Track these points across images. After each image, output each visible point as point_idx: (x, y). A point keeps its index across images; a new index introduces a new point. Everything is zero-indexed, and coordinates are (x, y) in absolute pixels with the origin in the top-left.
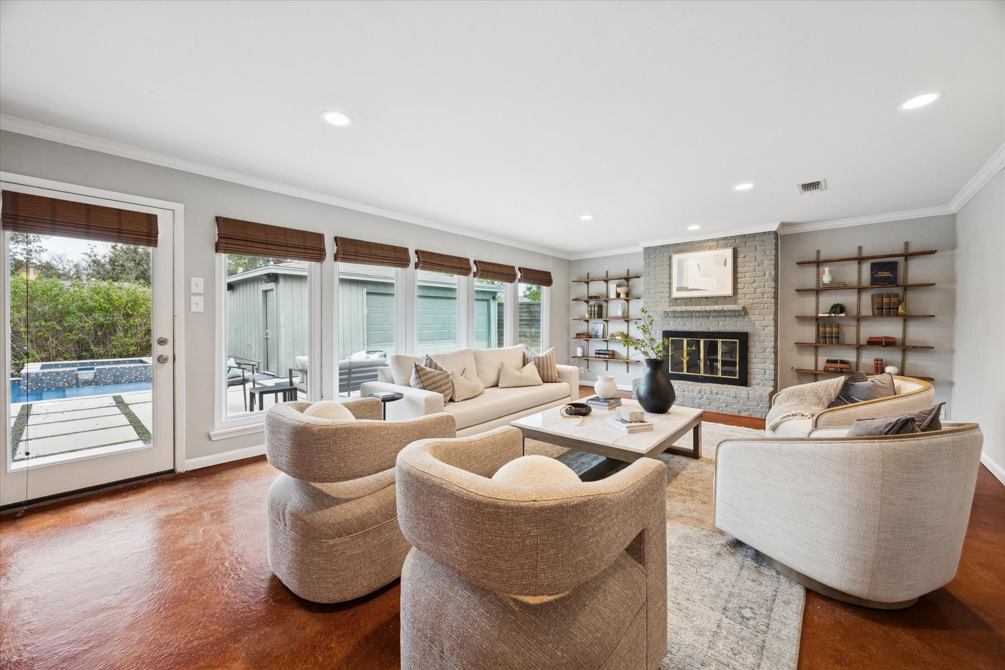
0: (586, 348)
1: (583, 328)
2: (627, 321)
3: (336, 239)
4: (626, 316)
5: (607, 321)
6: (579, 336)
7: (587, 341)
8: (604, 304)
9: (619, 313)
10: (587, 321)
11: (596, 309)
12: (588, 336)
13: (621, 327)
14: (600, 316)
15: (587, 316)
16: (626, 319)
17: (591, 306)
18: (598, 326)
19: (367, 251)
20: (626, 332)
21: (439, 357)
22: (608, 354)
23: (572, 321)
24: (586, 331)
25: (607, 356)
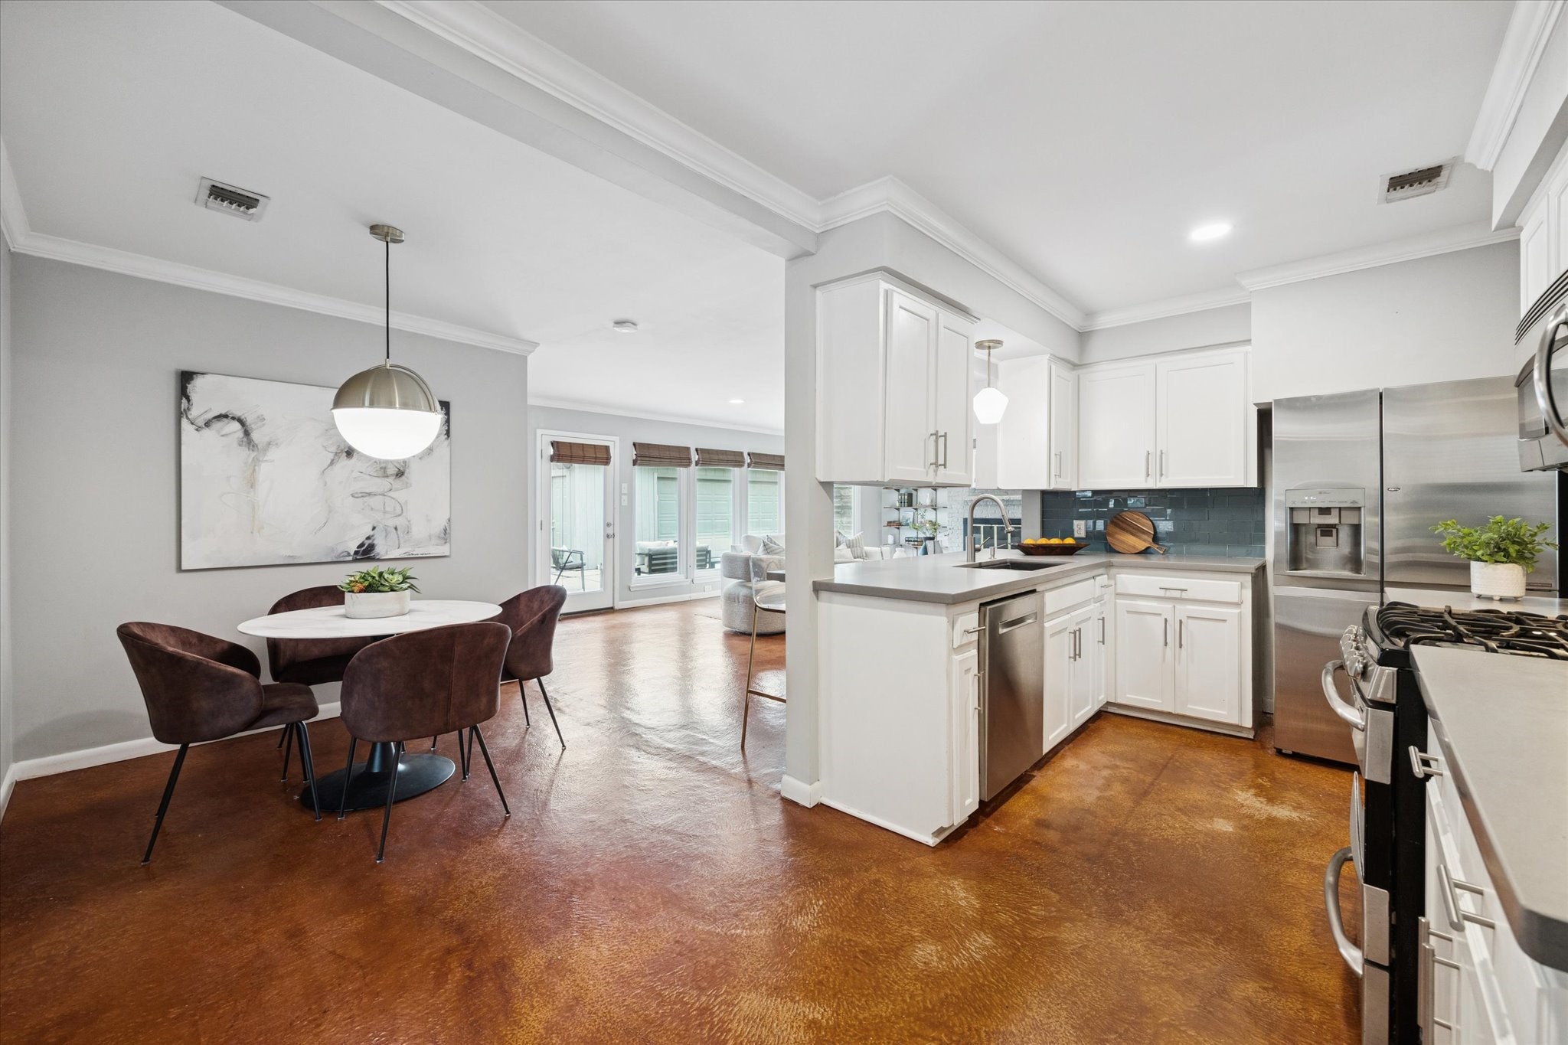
0: (897, 536)
1: (894, 516)
2: (935, 509)
3: (697, 450)
4: (934, 504)
5: (916, 509)
6: (890, 524)
7: (898, 528)
8: (914, 493)
9: (928, 502)
10: (898, 509)
11: (906, 497)
12: (898, 524)
13: (930, 515)
14: (910, 504)
15: (898, 504)
16: (935, 508)
17: (901, 495)
18: (908, 514)
19: (716, 457)
20: (934, 521)
21: (774, 537)
22: (917, 541)
23: (883, 509)
24: (897, 519)
25: (916, 543)
